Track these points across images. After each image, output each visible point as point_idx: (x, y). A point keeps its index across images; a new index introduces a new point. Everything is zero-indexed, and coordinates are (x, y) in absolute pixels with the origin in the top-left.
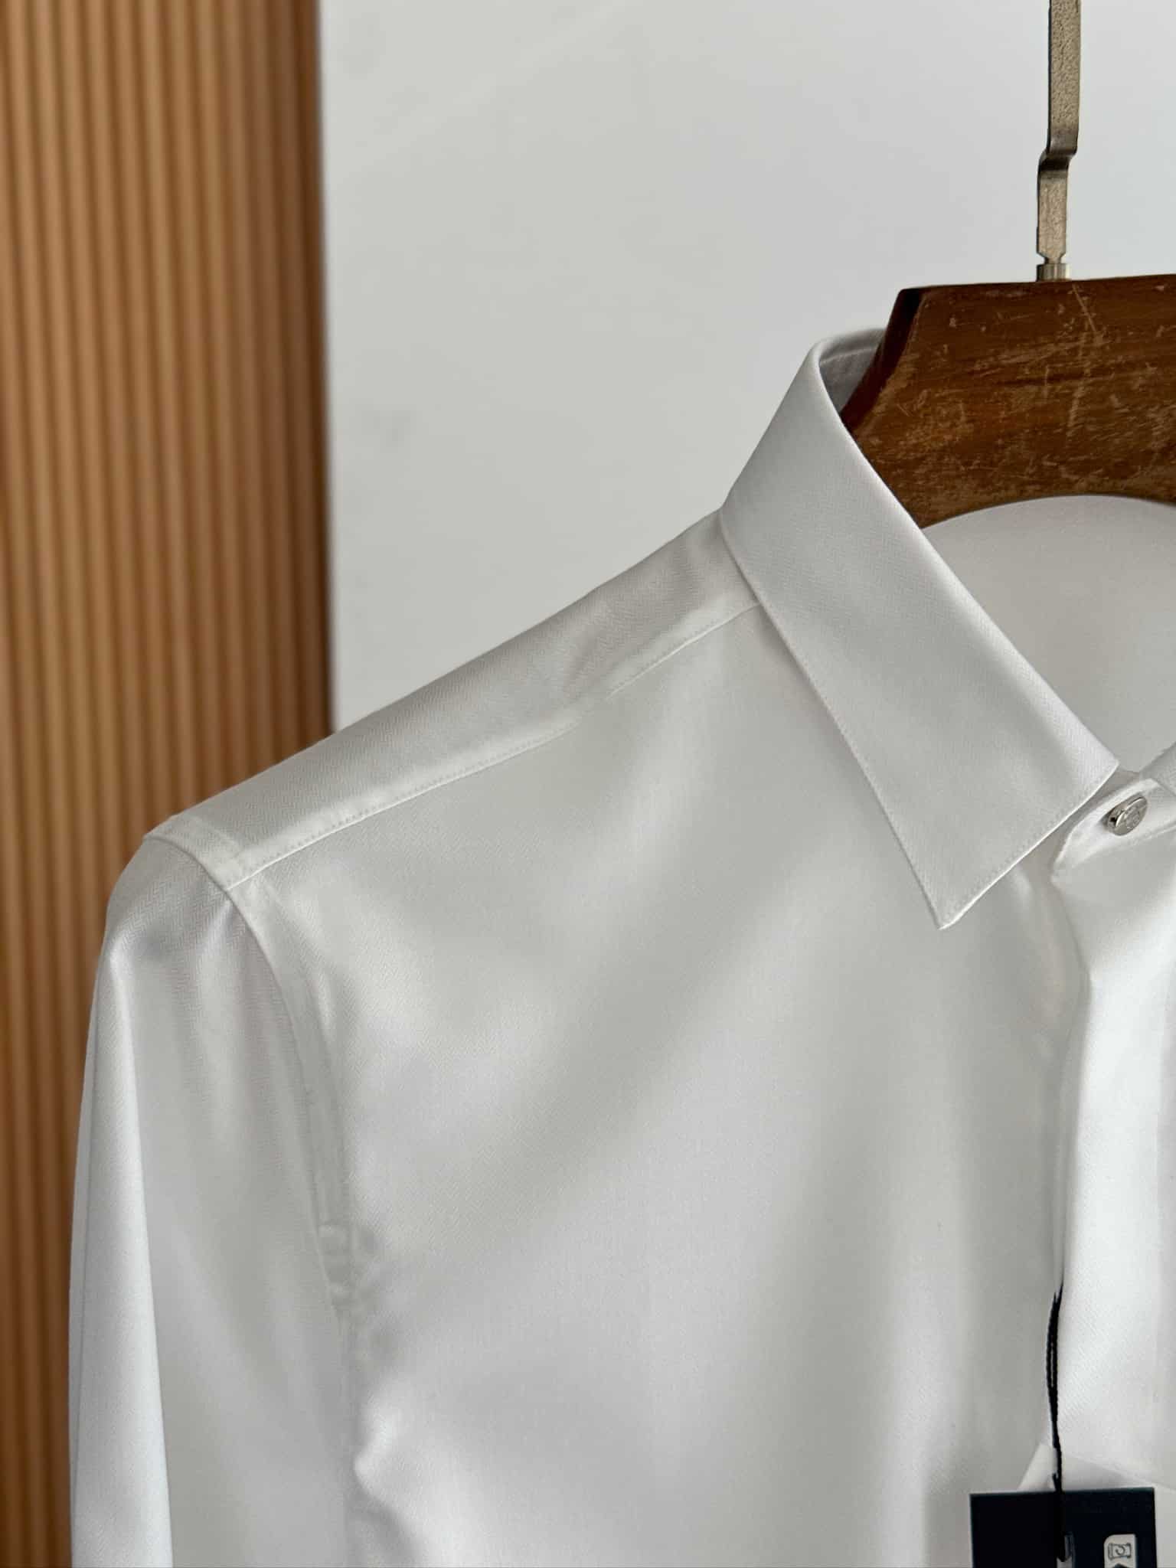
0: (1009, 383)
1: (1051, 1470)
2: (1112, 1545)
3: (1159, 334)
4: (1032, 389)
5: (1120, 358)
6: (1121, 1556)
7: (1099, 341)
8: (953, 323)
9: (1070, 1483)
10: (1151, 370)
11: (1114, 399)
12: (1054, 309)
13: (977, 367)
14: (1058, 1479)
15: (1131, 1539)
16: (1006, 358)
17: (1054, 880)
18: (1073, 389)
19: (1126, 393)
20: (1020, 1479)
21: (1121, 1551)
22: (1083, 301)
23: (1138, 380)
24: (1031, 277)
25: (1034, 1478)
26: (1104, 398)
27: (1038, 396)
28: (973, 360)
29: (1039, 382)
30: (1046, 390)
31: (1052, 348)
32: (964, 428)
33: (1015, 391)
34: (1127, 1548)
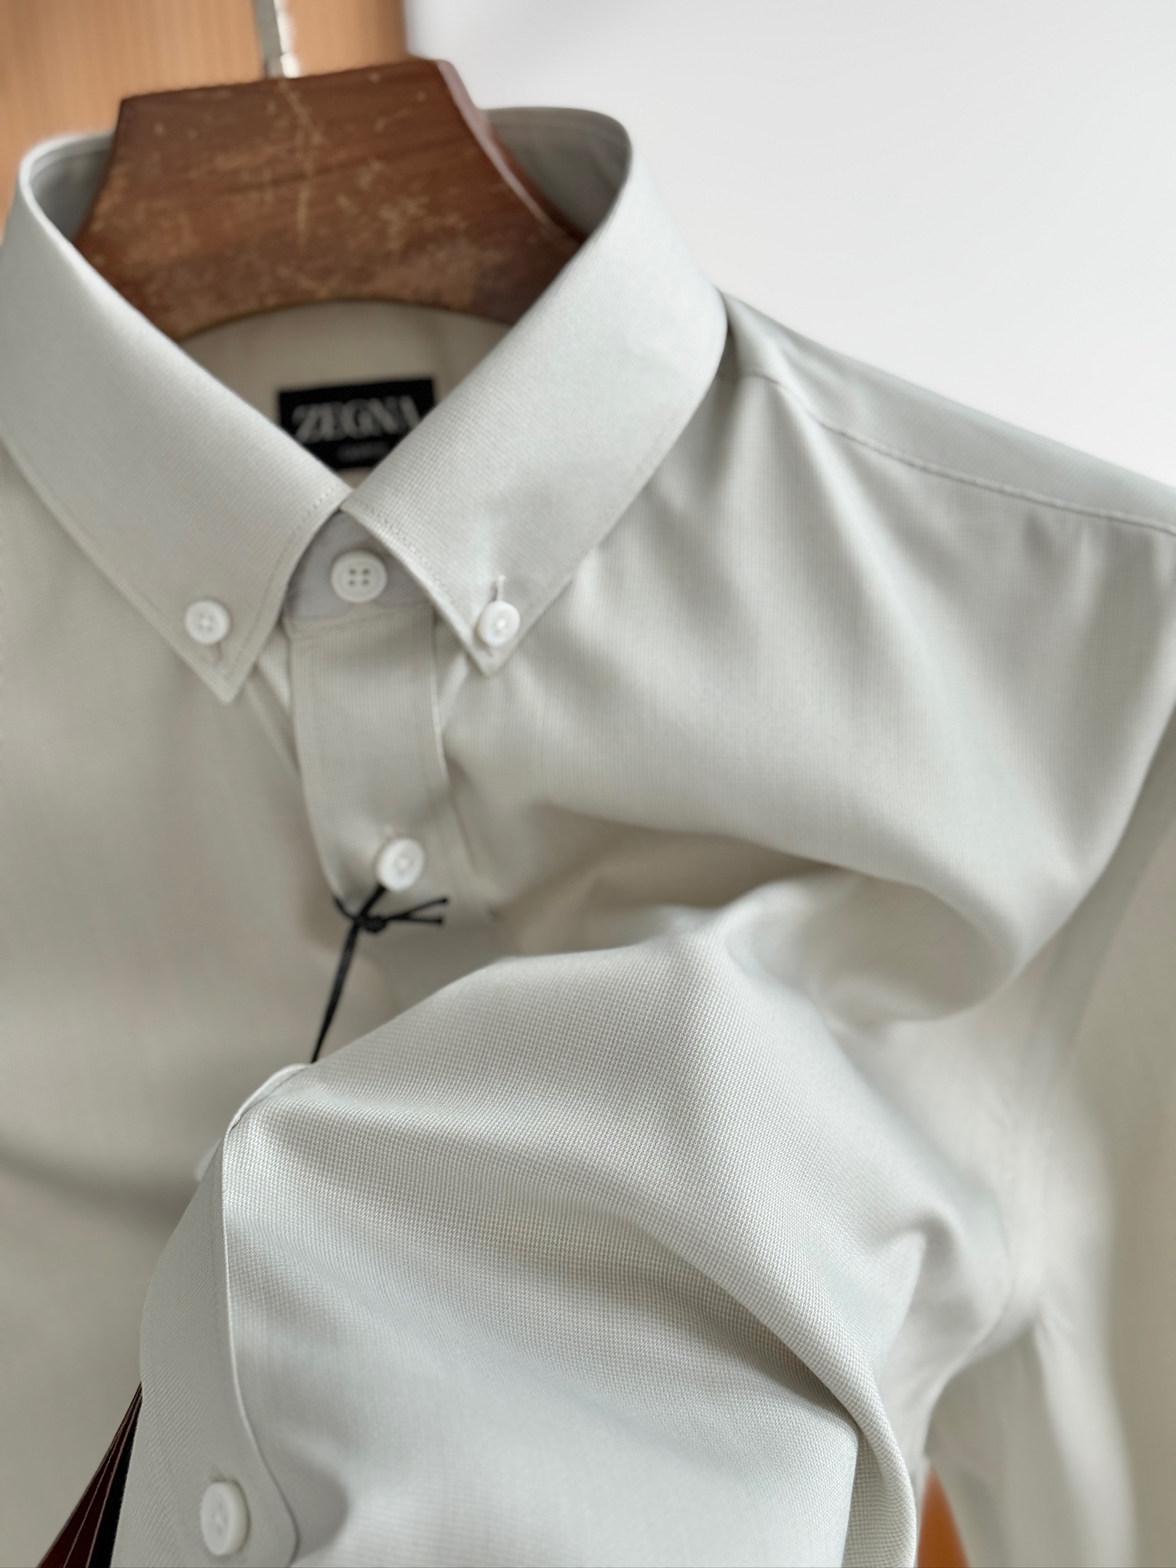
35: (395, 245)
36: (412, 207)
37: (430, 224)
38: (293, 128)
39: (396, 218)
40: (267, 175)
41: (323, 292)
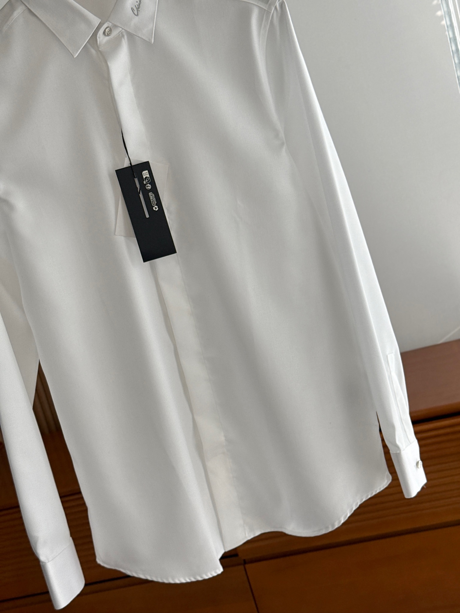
1: (129, 162)
2: (144, 173)
6: (146, 175)
9: (133, 164)
14: (131, 164)
15: (147, 171)
17: (100, 49)
20: (124, 165)
21: (146, 174)
25: (126, 164)
34: (147, 173)
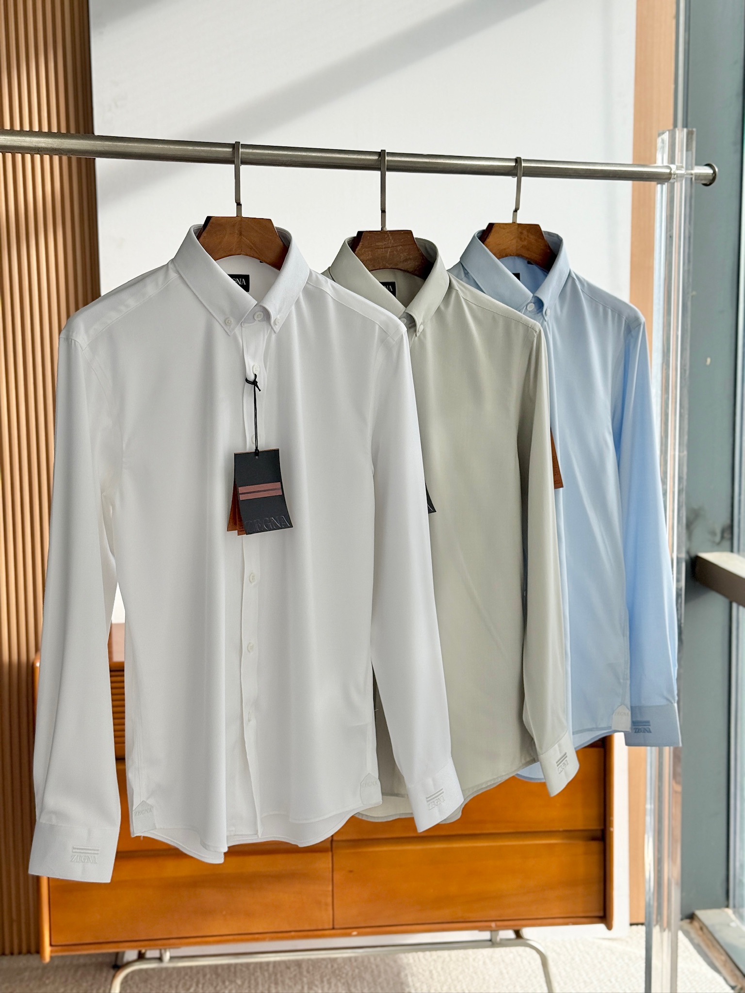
0: (378, 248)
3: (402, 241)
4: (382, 250)
5: (396, 245)
7: (392, 242)
8: (368, 237)
10: (401, 247)
11: (395, 252)
12: (385, 236)
13: (372, 245)
16: (377, 244)
18: (388, 250)
19: (397, 251)
22: (390, 234)
23: (399, 248)
24: (380, 229)
26: (393, 252)
27: (382, 251)
28: (372, 244)
29: (382, 248)
30: (384, 250)
31: (385, 243)
32: (371, 257)
33: (379, 250)
35: (402, 260)
36: (405, 254)
37: (408, 257)
38: (389, 238)
39: (403, 256)
40: (384, 247)
41: (390, 267)
